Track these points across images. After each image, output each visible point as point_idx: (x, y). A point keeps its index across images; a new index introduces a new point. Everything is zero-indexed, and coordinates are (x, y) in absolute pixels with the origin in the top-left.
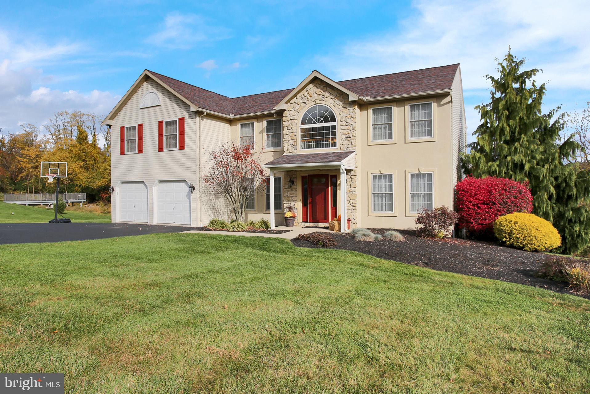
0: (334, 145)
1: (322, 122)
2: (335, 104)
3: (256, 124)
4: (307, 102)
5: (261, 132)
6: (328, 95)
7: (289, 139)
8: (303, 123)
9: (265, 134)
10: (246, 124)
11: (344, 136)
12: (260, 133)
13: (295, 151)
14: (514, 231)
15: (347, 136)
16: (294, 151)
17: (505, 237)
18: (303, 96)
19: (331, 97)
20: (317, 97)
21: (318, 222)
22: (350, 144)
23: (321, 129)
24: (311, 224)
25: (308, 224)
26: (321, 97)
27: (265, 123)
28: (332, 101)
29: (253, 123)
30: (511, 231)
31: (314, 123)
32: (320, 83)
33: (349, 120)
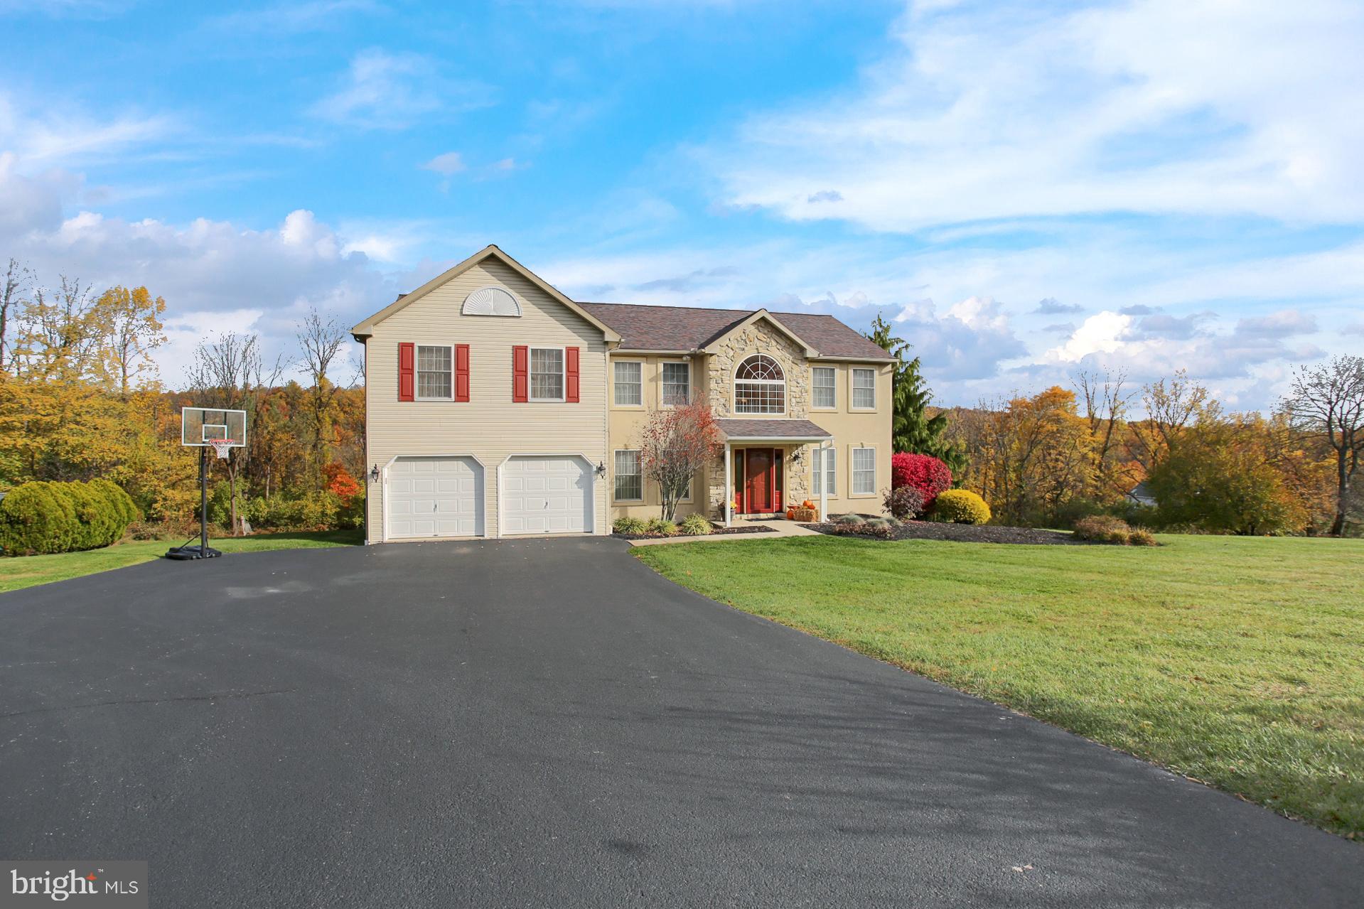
0: (781, 410)
1: (765, 378)
2: (783, 358)
3: (644, 366)
4: (746, 348)
5: (654, 379)
6: (774, 343)
7: (719, 397)
8: (739, 376)
9: (661, 384)
10: (626, 363)
11: (793, 400)
12: (651, 380)
13: (728, 414)
14: (968, 508)
15: (798, 400)
16: (726, 414)
17: (959, 513)
18: (739, 339)
19: (778, 346)
20: (759, 343)
21: (758, 512)
22: (801, 410)
23: (764, 387)
24: (751, 516)
25: (745, 516)
26: (764, 344)
27: (661, 367)
28: (778, 353)
29: (639, 364)
30: (965, 508)
31: (755, 378)
32: (763, 325)
33: (800, 381)
